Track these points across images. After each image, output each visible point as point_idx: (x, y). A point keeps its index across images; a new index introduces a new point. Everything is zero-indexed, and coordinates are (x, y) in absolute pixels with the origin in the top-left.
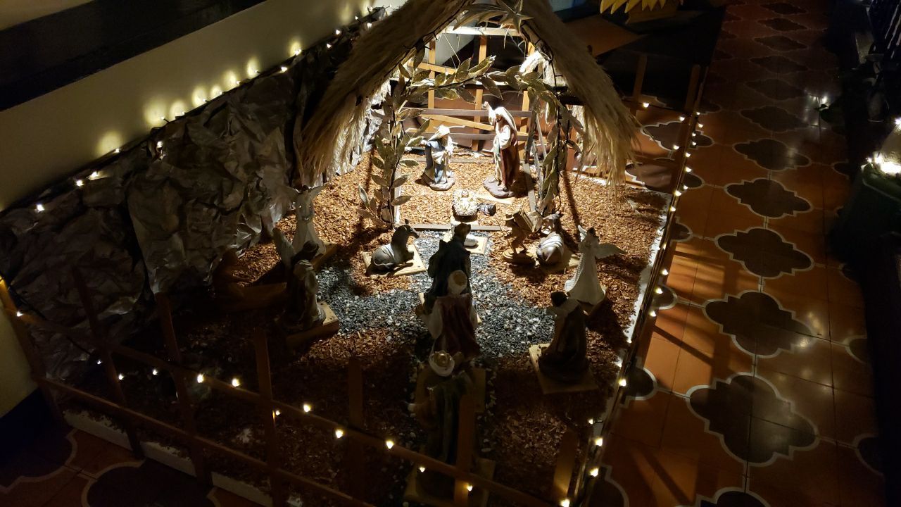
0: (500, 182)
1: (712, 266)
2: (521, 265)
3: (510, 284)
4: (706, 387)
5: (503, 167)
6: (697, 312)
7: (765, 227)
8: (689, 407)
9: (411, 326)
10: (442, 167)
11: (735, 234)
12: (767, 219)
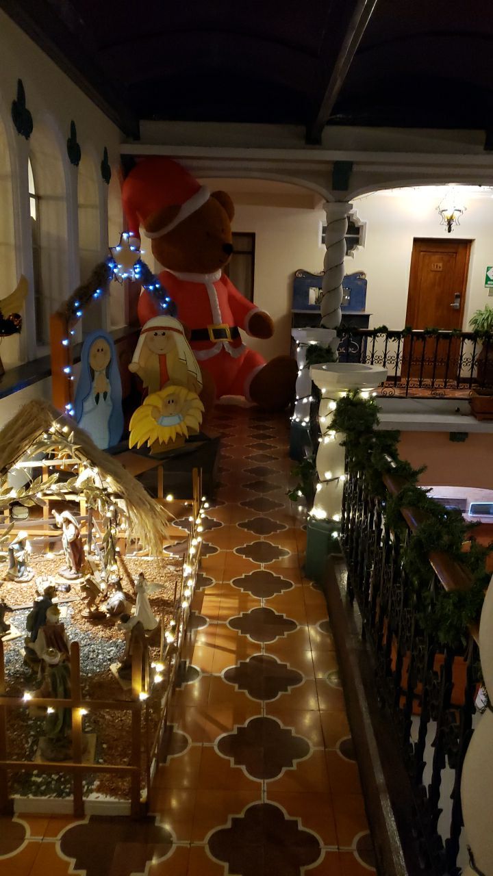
0: (71, 568)
1: (231, 598)
2: (96, 618)
3: (90, 632)
4: (234, 666)
5: (73, 557)
6: (224, 626)
7: (262, 569)
8: (224, 680)
9: (18, 671)
10: (23, 564)
11: (243, 577)
12: (263, 564)
